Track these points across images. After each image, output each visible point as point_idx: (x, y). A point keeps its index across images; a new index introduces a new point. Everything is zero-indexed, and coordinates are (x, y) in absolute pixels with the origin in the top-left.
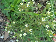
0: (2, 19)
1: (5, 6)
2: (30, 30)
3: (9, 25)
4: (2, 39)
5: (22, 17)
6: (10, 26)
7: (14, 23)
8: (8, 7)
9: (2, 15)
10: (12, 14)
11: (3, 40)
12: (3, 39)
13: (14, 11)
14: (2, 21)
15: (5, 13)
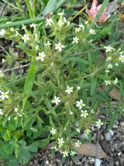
0: (47, 162)
1: (10, 155)
2: (69, 90)
3: (60, 146)
4: (102, 163)
5: (40, 108)
6: (61, 142)
7: (53, 131)
8: (11, 145)
9: (36, 162)
10: (32, 135)
11: (106, 161)
12: (102, 159)
13: (23, 131)
14: (52, 162)
15: (29, 154)
